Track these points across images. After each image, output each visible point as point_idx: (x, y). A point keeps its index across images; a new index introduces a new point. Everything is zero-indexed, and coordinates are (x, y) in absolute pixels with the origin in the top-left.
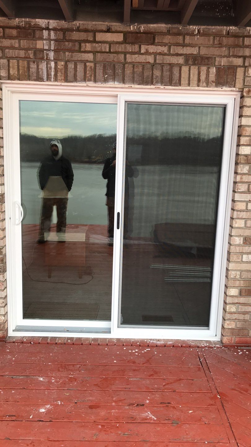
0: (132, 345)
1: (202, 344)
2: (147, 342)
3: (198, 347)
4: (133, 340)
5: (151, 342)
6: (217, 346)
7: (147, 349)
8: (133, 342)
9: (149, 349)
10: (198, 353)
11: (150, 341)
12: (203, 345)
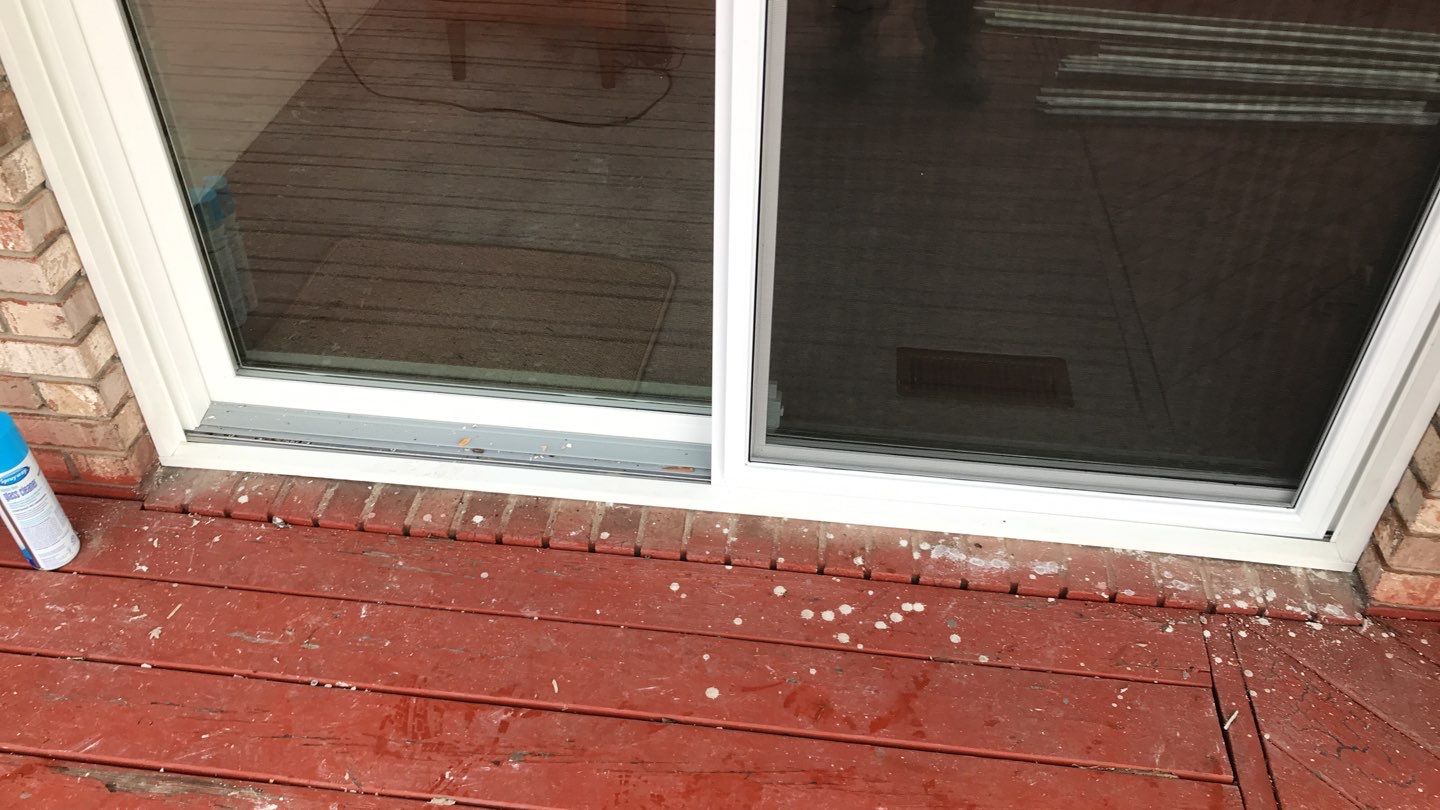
0: (821, 572)
1: (1236, 592)
2: (909, 550)
3: (1212, 610)
4: (831, 537)
5: (934, 555)
6: (1329, 609)
7: (907, 607)
8: (830, 546)
9: (919, 607)
10: (1210, 662)
11: (925, 546)
12: (1244, 596)
